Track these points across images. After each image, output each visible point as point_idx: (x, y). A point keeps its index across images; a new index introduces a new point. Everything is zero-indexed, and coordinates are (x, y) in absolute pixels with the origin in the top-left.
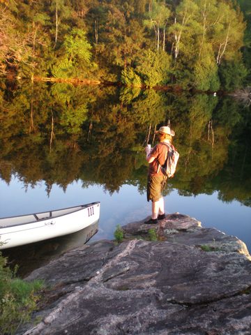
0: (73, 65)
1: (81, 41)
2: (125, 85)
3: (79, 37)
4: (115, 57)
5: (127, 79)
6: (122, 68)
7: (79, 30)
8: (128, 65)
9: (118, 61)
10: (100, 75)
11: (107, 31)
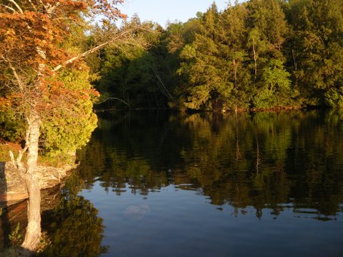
0: (274, 93)
1: (280, 71)
2: (330, 107)
3: (277, 67)
4: (316, 81)
5: (331, 101)
6: (325, 91)
7: (277, 60)
8: (331, 86)
9: (320, 84)
10: (301, 100)
11: (305, 57)
